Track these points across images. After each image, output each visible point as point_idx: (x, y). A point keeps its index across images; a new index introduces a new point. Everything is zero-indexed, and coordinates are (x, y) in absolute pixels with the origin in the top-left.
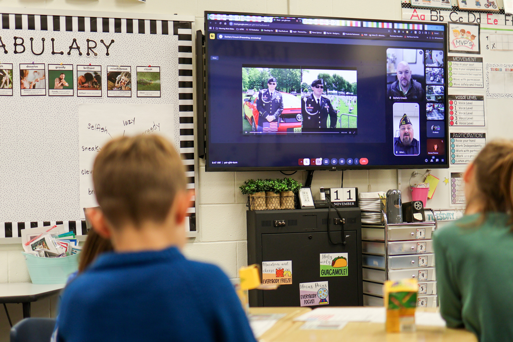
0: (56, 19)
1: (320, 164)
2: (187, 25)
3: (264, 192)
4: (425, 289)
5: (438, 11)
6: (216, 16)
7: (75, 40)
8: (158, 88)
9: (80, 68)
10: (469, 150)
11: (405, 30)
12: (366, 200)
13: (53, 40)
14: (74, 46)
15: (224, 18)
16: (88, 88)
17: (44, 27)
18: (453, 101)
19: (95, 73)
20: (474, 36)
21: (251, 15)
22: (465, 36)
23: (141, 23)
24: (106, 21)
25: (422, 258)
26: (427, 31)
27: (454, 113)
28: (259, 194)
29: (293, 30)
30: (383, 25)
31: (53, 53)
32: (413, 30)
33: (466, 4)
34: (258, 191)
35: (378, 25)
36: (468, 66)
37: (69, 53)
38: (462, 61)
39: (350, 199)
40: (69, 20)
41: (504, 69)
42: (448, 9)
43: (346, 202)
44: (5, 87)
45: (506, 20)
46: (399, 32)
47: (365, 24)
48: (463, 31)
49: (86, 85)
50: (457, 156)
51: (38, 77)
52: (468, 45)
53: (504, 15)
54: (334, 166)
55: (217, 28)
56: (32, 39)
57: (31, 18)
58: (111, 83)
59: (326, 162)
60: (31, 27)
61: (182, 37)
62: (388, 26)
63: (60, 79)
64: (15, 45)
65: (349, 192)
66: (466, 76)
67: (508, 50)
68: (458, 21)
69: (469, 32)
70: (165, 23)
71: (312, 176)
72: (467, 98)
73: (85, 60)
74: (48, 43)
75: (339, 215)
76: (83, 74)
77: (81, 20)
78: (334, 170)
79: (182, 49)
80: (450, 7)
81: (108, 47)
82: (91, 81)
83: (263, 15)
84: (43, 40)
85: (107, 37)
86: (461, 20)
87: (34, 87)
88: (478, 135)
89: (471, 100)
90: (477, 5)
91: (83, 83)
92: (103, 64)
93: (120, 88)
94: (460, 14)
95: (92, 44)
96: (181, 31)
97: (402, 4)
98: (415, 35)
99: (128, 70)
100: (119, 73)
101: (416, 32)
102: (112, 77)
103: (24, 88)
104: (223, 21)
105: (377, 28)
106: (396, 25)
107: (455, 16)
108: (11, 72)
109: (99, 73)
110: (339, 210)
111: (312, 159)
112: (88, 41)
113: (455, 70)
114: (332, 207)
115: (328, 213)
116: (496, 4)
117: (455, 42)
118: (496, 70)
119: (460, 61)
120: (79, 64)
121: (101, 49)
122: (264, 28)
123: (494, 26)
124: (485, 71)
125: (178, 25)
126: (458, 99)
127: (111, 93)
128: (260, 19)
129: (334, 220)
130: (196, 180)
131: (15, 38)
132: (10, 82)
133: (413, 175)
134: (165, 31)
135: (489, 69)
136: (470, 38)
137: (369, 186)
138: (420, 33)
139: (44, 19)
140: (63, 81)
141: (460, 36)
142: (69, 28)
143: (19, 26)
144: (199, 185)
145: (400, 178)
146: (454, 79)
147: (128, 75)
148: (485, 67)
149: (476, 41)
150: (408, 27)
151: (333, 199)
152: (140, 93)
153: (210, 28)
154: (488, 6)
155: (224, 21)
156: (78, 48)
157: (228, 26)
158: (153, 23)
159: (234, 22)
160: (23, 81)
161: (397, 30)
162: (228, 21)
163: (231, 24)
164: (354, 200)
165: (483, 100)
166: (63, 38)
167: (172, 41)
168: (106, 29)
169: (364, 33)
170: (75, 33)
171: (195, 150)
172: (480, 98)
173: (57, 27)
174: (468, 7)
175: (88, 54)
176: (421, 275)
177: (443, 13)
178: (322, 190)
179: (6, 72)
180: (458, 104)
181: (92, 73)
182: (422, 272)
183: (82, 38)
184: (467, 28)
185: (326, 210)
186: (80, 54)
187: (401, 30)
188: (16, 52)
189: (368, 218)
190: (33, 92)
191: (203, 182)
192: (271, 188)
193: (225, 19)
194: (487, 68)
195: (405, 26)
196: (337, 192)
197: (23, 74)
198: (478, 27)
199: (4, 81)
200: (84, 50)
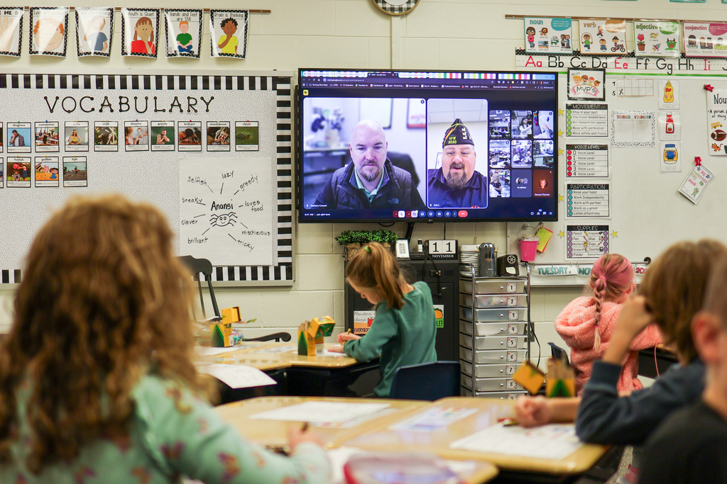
0: (159, 78)
1: (416, 216)
2: (286, 80)
3: (358, 243)
4: (515, 343)
5: (557, 57)
6: (309, 72)
7: (176, 98)
8: (256, 142)
9: (181, 124)
10: (589, 202)
11: (511, 81)
12: (466, 252)
13: (155, 98)
14: (176, 103)
15: (318, 74)
16: (189, 143)
17: (147, 86)
18: (572, 151)
19: (196, 128)
20: (598, 82)
21: (345, 70)
22: (588, 82)
23: (241, 79)
24: (206, 80)
25: (512, 312)
26: (536, 81)
27: (573, 163)
28: (353, 245)
29: (389, 84)
30: (486, 76)
31: (156, 111)
32: (520, 80)
33: (589, 48)
34: (352, 242)
35: (480, 76)
36: (590, 113)
37: (171, 111)
38: (584, 109)
39: (449, 251)
40: (171, 79)
41: (632, 117)
42: (569, 55)
43: (445, 254)
44: (111, 143)
45: (637, 64)
46: (504, 82)
47: (466, 76)
48: (585, 78)
49: (187, 140)
50: (575, 208)
51: (141, 134)
52: (591, 91)
53: (636, 59)
54: (431, 218)
55: (310, 85)
56: (136, 98)
57: (135, 79)
58: (210, 138)
59: (422, 214)
60: (135, 86)
61: (281, 92)
62: (491, 76)
63: (162, 135)
64: (121, 104)
65: (449, 244)
66: (588, 124)
67: (639, 96)
68: (581, 67)
69: (592, 78)
70: (264, 80)
71: (412, 228)
72: (588, 147)
73: (186, 116)
74: (151, 101)
75: (435, 266)
76: (184, 130)
77: (182, 79)
78: (431, 222)
79: (280, 104)
80: (571, 52)
81: (207, 104)
82: (191, 136)
83: (357, 71)
84: (146, 98)
85: (207, 95)
86: (584, 65)
87: (138, 143)
88: (599, 187)
89: (593, 149)
90: (602, 49)
91: (184, 139)
92: (202, 120)
93: (219, 143)
94: (583, 59)
95: (192, 102)
96: (280, 86)
97: (516, 51)
98: (522, 85)
99: (228, 125)
100: (219, 128)
101: (522, 82)
102: (212, 131)
103: (129, 144)
104: (316, 78)
105: (480, 80)
106: (500, 75)
107: (577, 62)
108: (117, 129)
109: (199, 129)
110: (436, 262)
111: (408, 211)
112: (189, 98)
113: (575, 119)
114: (428, 259)
115: (424, 265)
116: (625, 47)
117: (576, 89)
118: (623, 117)
119: (581, 109)
120: (179, 121)
121: (201, 106)
122: (358, 83)
123: (623, 71)
124: (610, 119)
125: (276, 80)
126: (577, 149)
127: (211, 148)
128: (354, 74)
129: (430, 272)
130: (293, 231)
131: (121, 98)
132: (115, 138)
133: (524, 228)
134: (264, 87)
135: (616, 116)
136: (593, 84)
137: (475, 238)
138: (527, 82)
139: (147, 79)
140: (165, 136)
141: (582, 82)
142: (171, 87)
143: (124, 86)
144: (296, 235)
145: (509, 231)
146: (574, 128)
147: (227, 130)
148: (610, 114)
149: (600, 87)
150: (514, 76)
151: (431, 251)
152: (239, 147)
153: (304, 85)
154: (615, 49)
155: (318, 78)
156: (179, 105)
157: (323, 82)
158: (252, 80)
159: (327, 78)
160: (127, 138)
161: (501, 80)
162: (321, 78)
163: (325, 80)
164: (454, 252)
165: (607, 149)
166: (165, 96)
167: (271, 96)
168: (206, 87)
169: (464, 85)
170: (177, 91)
171: (292, 202)
172: (604, 148)
173: (159, 86)
174: (592, 51)
175: (189, 111)
176: (510, 328)
177: (563, 59)
178: (420, 242)
179: (112, 130)
180: (577, 153)
181: (192, 129)
182: (512, 326)
183: (183, 96)
184: (589, 74)
185: (422, 262)
186: (181, 111)
187: (506, 81)
188: (121, 111)
189: (468, 271)
190: (136, 147)
191: (300, 232)
192: (365, 240)
193: (318, 76)
194: (613, 115)
195: (510, 77)
196: (436, 244)
197: (127, 131)
198: (602, 72)
199: (110, 137)
200: (184, 107)
